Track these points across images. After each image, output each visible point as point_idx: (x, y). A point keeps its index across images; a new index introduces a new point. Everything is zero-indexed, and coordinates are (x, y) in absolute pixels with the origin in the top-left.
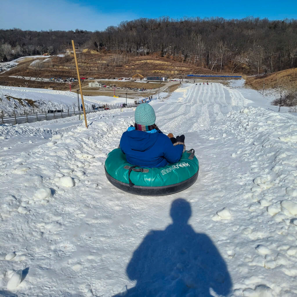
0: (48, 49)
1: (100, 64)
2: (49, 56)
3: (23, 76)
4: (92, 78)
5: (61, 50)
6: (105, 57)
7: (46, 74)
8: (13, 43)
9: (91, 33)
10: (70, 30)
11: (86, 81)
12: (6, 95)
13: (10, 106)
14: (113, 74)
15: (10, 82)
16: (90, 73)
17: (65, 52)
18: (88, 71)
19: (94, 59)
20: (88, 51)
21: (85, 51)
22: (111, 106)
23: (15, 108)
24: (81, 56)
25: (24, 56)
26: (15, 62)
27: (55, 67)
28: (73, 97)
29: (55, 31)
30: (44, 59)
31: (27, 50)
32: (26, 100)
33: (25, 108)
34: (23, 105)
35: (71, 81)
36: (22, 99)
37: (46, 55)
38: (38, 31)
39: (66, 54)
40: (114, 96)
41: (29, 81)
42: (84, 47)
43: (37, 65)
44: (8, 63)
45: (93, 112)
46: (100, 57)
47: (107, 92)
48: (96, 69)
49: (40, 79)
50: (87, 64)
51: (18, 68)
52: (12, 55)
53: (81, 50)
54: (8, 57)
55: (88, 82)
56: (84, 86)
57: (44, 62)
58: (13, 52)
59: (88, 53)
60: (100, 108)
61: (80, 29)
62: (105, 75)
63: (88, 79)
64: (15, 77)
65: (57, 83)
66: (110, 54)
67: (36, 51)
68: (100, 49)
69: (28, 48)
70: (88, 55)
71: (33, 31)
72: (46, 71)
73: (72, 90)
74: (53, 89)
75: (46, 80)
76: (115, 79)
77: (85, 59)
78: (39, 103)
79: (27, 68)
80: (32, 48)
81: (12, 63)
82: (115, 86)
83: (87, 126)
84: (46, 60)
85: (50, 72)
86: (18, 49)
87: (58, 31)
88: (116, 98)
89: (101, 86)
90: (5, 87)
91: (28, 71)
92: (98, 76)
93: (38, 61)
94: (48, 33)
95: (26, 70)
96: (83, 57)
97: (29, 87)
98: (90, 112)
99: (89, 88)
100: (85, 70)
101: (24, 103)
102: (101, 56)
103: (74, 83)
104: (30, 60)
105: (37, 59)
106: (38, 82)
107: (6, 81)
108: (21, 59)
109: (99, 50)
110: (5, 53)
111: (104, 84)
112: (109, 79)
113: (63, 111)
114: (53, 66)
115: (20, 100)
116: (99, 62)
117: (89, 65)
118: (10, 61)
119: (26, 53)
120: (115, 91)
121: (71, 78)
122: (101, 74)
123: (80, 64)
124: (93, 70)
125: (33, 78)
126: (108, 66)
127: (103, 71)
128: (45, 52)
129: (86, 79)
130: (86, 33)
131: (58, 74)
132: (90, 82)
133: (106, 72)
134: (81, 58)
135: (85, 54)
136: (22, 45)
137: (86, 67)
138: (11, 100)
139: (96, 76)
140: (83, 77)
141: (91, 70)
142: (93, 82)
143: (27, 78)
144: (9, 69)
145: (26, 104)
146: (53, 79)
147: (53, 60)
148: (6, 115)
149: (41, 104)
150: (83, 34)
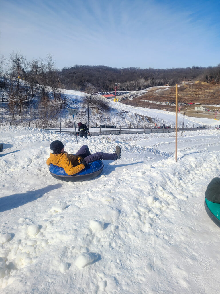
0: (169, 82)
1: (208, 92)
2: (169, 86)
3: (149, 100)
4: (198, 104)
5: (178, 82)
6: (213, 87)
7: (164, 99)
8: (147, 78)
9: (204, 68)
10: (188, 67)
11: (193, 106)
12: (135, 113)
13: (136, 121)
14: (218, 101)
15: (140, 104)
16: (198, 99)
17: (181, 84)
18: (196, 98)
19: (203, 89)
20: (199, 82)
21: (197, 82)
22: (210, 127)
23: (139, 122)
24: (193, 86)
25: (152, 86)
26: (145, 90)
27: (171, 94)
28: (180, 118)
29: (176, 68)
30: (165, 88)
31: (155, 82)
32: (147, 117)
33: (145, 122)
34: (144, 120)
35: (181, 105)
36: (144, 116)
37: (167, 86)
38: (164, 69)
39: (181, 85)
40: (215, 119)
41: (152, 104)
42: (197, 80)
43: (159, 93)
44: (141, 91)
45: (194, 131)
46: (208, 87)
47: (209, 115)
48: (203, 96)
49: (159, 102)
50: (197, 92)
51: (146, 94)
52: (144, 86)
53: (194, 82)
54: (142, 87)
55: (195, 106)
56: (191, 109)
57: (164, 91)
58: (146, 84)
59: (199, 84)
60: (201, 127)
61: (196, 66)
62: (210, 102)
63: (195, 104)
64: (144, 101)
65: (170, 106)
66: (218, 85)
67: (160, 83)
68: (210, 81)
69: (155, 81)
70: (199, 85)
71: (161, 69)
72: (165, 97)
73: (180, 112)
74: (167, 111)
75: (163, 103)
76: (219, 105)
77: (196, 89)
78: (155, 120)
79: (152, 95)
80: (158, 81)
81: (143, 91)
82: (217, 111)
83: (177, 160)
84: (166, 89)
85: (167, 98)
86: (149, 81)
87: (179, 68)
88: (216, 120)
89: (204, 110)
90: (135, 107)
91: (152, 97)
92: (203, 102)
93: (160, 90)
94: (171, 70)
95: (151, 96)
96: (195, 87)
97: (151, 108)
98: (191, 130)
99: (194, 111)
100: (194, 97)
101: (145, 119)
102: (210, 86)
103: (183, 107)
104: (155, 89)
105: (160, 88)
106: (158, 105)
107: (137, 103)
108: (150, 89)
109: (208, 82)
110: (140, 85)
111: (207, 109)
112: (213, 105)
113: (170, 127)
114: (170, 93)
115: (143, 117)
116: (207, 91)
117: (198, 93)
118: (142, 90)
119: (153, 84)
120: (216, 114)
121: (181, 103)
122: (206, 101)
123: (191, 92)
124: (200, 97)
125: (154, 102)
126: (214, 94)
127: (209, 98)
128: (166, 83)
129: (194, 104)
130: (201, 68)
131: (172, 99)
132: (197, 106)
133: (212, 99)
134: (193, 88)
135: (196, 85)
136: (152, 79)
137: (195, 95)
138: (137, 116)
139: (202, 102)
140: (192, 102)
141: (198, 97)
142: (199, 106)
143: (151, 102)
144: (141, 95)
145: (146, 120)
146: (168, 103)
147: (171, 89)
148: (132, 126)
149: (156, 121)
150: (198, 69)
